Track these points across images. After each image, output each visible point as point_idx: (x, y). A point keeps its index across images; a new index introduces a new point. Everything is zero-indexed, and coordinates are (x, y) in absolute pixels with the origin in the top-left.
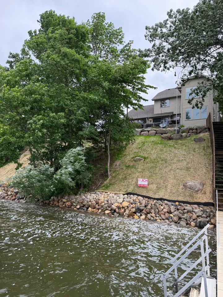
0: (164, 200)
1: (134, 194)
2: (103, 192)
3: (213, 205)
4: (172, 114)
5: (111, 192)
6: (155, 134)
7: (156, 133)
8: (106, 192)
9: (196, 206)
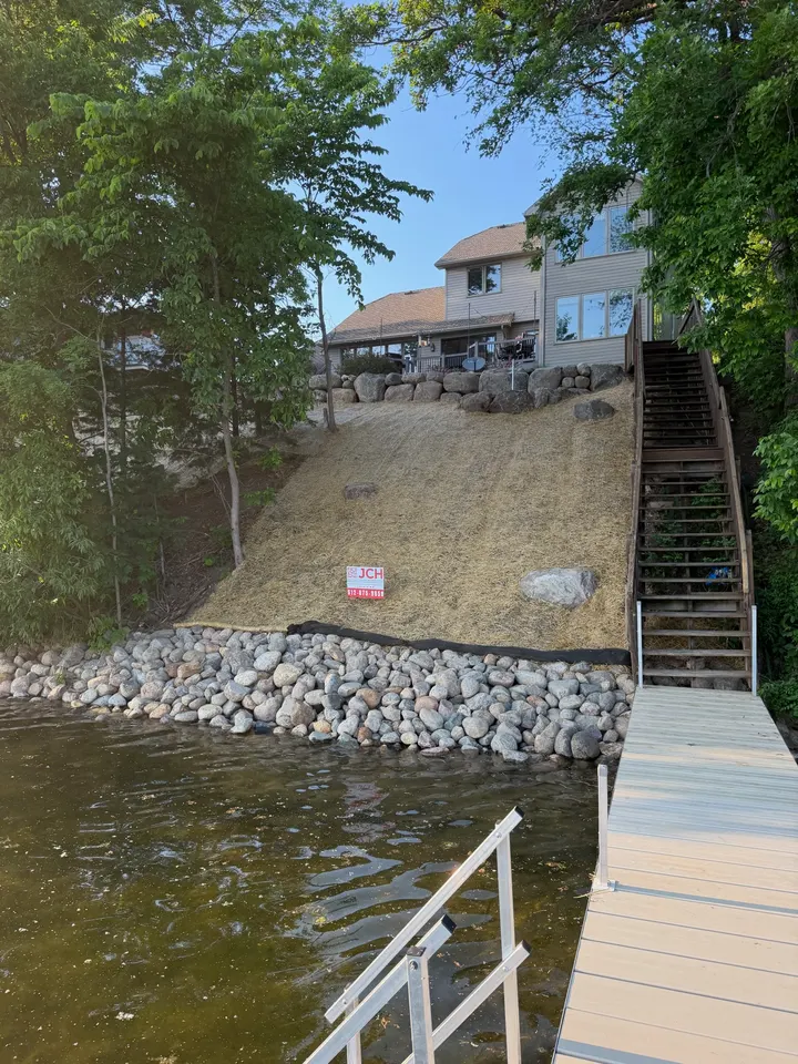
0: (443, 646)
1: (327, 629)
2: (204, 627)
3: (626, 659)
4: (507, 321)
5: (236, 627)
6: (436, 393)
7: (443, 391)
8: (216, 629)
9: (560, 667)
